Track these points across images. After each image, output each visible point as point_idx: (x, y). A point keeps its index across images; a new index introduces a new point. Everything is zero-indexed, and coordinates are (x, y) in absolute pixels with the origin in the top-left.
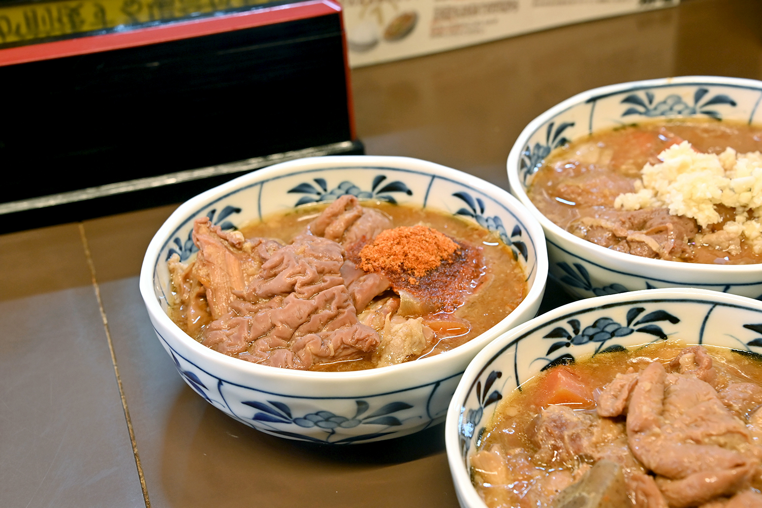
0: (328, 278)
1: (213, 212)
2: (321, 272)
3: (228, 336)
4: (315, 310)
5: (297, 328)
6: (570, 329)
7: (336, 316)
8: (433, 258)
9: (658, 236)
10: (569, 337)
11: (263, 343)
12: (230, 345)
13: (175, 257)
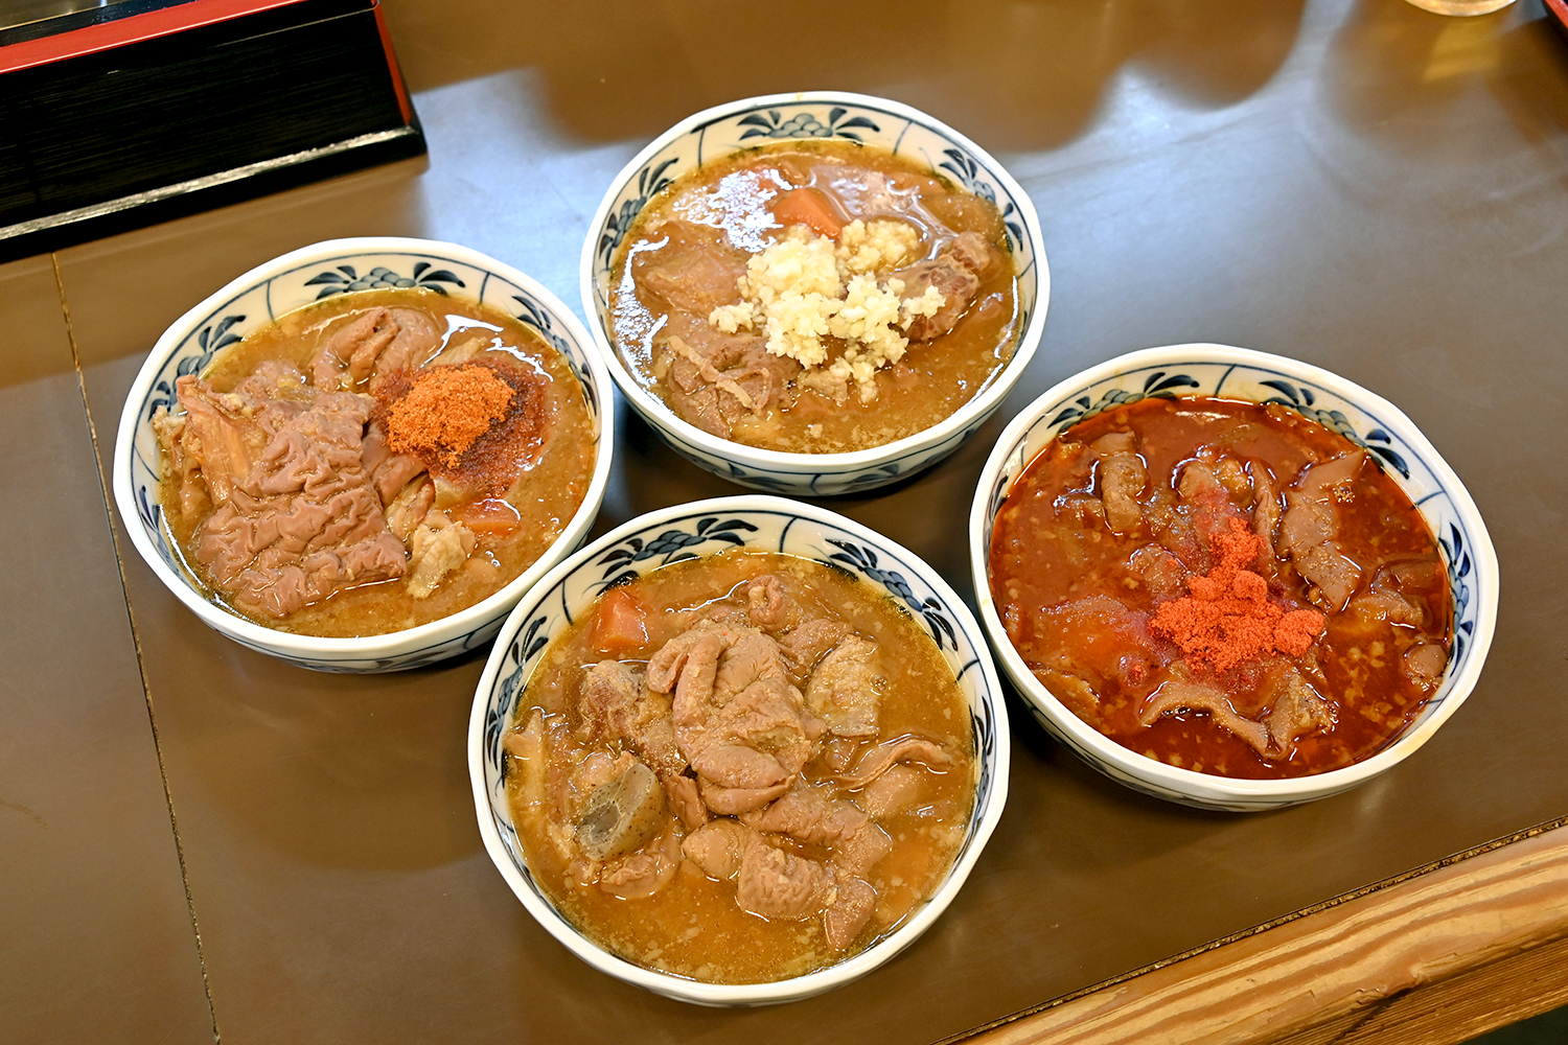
0: (344, 476)
1: (208, 330)
2: (335, 467)
3: (229, 542)
4: (331, 520)
5: (309, 541)
6: (631, 549)
7: (356, 526)
8: (479, 424)
9: (751, 383)
10: (630, 555)
11: (271, 556)
12: (230, 559)
13: (162, 409)
